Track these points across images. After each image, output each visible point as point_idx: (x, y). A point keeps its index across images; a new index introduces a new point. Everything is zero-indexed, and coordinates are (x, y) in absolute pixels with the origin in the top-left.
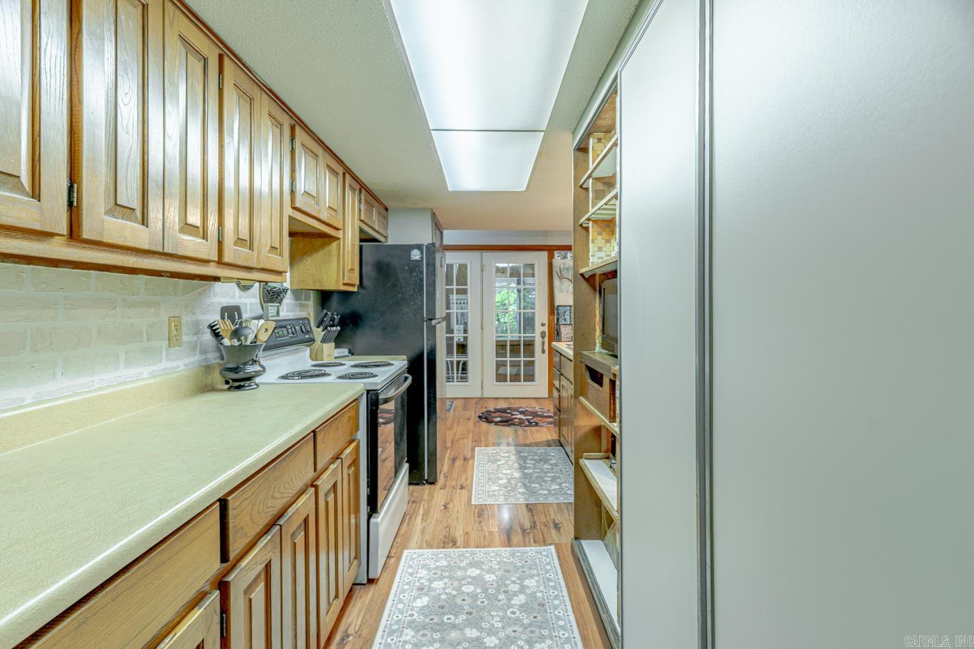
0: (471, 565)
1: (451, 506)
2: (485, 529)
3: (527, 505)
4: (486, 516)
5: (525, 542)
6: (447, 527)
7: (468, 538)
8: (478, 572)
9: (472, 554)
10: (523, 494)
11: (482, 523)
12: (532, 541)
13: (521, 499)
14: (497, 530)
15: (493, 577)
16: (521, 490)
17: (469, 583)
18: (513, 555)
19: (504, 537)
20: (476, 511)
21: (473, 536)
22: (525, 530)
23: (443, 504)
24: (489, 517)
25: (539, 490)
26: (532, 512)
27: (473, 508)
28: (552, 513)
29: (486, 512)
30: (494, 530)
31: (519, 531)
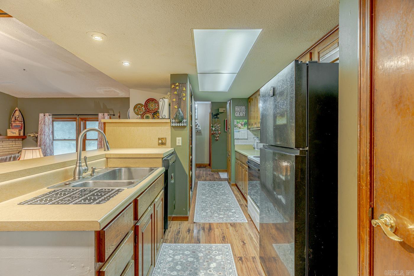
0: (222, 218)
1: (242, 243)
2: (220, 230)
3: (200, 243)
4: (221, 237)
5: (204, 225)
6: (237, 231)
7: (226, 227)
8: (220, 216)
9: (223, 221)
10: (201, 251)
11: (222, 233)
12: (201, 225)
13: (202, 247)
14: (215, 230)
15: (215, 215)
16: (201, 255)
17: (222, 214)
18: (209, 220)
19: (212, 227)
20: (226, 240)
21: (225, 228)
22: (203, 229)
23: (247, 245)
24: (219, 236)
25: (189, 255)
26: (198, 238)
27: (228, 242)
28: (188, 238)
29: (221, 239)
30: (217, 230)
31: (205, 229)
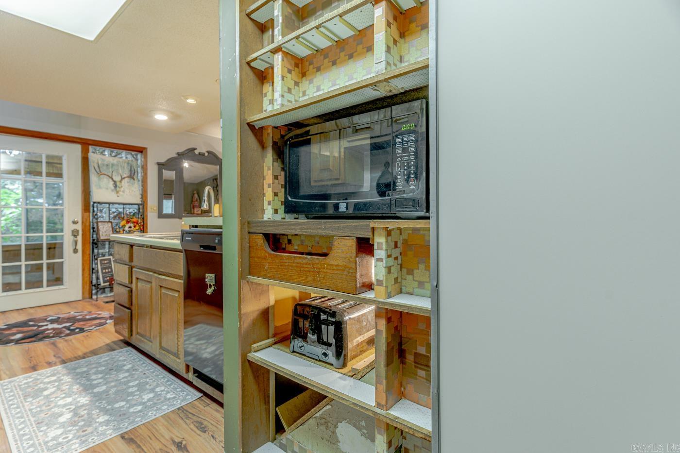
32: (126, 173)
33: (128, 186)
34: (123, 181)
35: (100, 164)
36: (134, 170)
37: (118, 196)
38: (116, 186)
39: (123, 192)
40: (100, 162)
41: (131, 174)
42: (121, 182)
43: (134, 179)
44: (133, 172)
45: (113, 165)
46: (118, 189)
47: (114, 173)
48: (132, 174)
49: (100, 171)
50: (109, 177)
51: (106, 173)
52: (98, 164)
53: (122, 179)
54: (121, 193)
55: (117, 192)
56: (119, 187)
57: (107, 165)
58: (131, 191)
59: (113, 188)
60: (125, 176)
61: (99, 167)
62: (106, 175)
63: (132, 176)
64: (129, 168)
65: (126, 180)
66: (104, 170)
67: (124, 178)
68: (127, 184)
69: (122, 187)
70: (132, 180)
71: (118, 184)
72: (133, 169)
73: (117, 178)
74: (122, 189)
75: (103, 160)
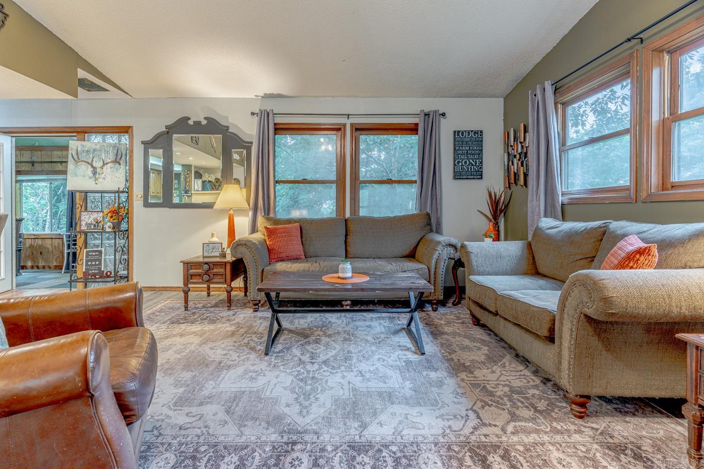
32: (112, 157)
33: (111, 171)
34: (105, 167)
35: (79, 151)
36: (122, 153)
37: (96, 184)
38: (95, 173)
39: (104, 179)
40: (79, 149)
41: (116, 158)
42: (102, 168)
43: (120, 164)
44: (120, 156)
45: (95, 150)
46: (97, 176)
47: (94, 159)
48: (118, 160)
49: (78, 158)
50: (88, 163)
51: (85, 160)
52: (77, 151)
53: (104, 164)
54: (100, 180)
55: (96, 179)
56: (99, 174)
57: (88, 151)
58: (113, 178)
59: (91, 175)
60: (109, 161)
61: (77, 154)
62: (85, 162)
63: (116, 161)
64: (116, 151)
65: (109, 165)
66: (83, 157)
67: (107, 164)
68: (109, 170)
69: (103, 173)
70: (117, 165)
71: (98, 170)
72: (119, 153)
73: (97, 164)
74: (103, 176)
75: (83, 146)
